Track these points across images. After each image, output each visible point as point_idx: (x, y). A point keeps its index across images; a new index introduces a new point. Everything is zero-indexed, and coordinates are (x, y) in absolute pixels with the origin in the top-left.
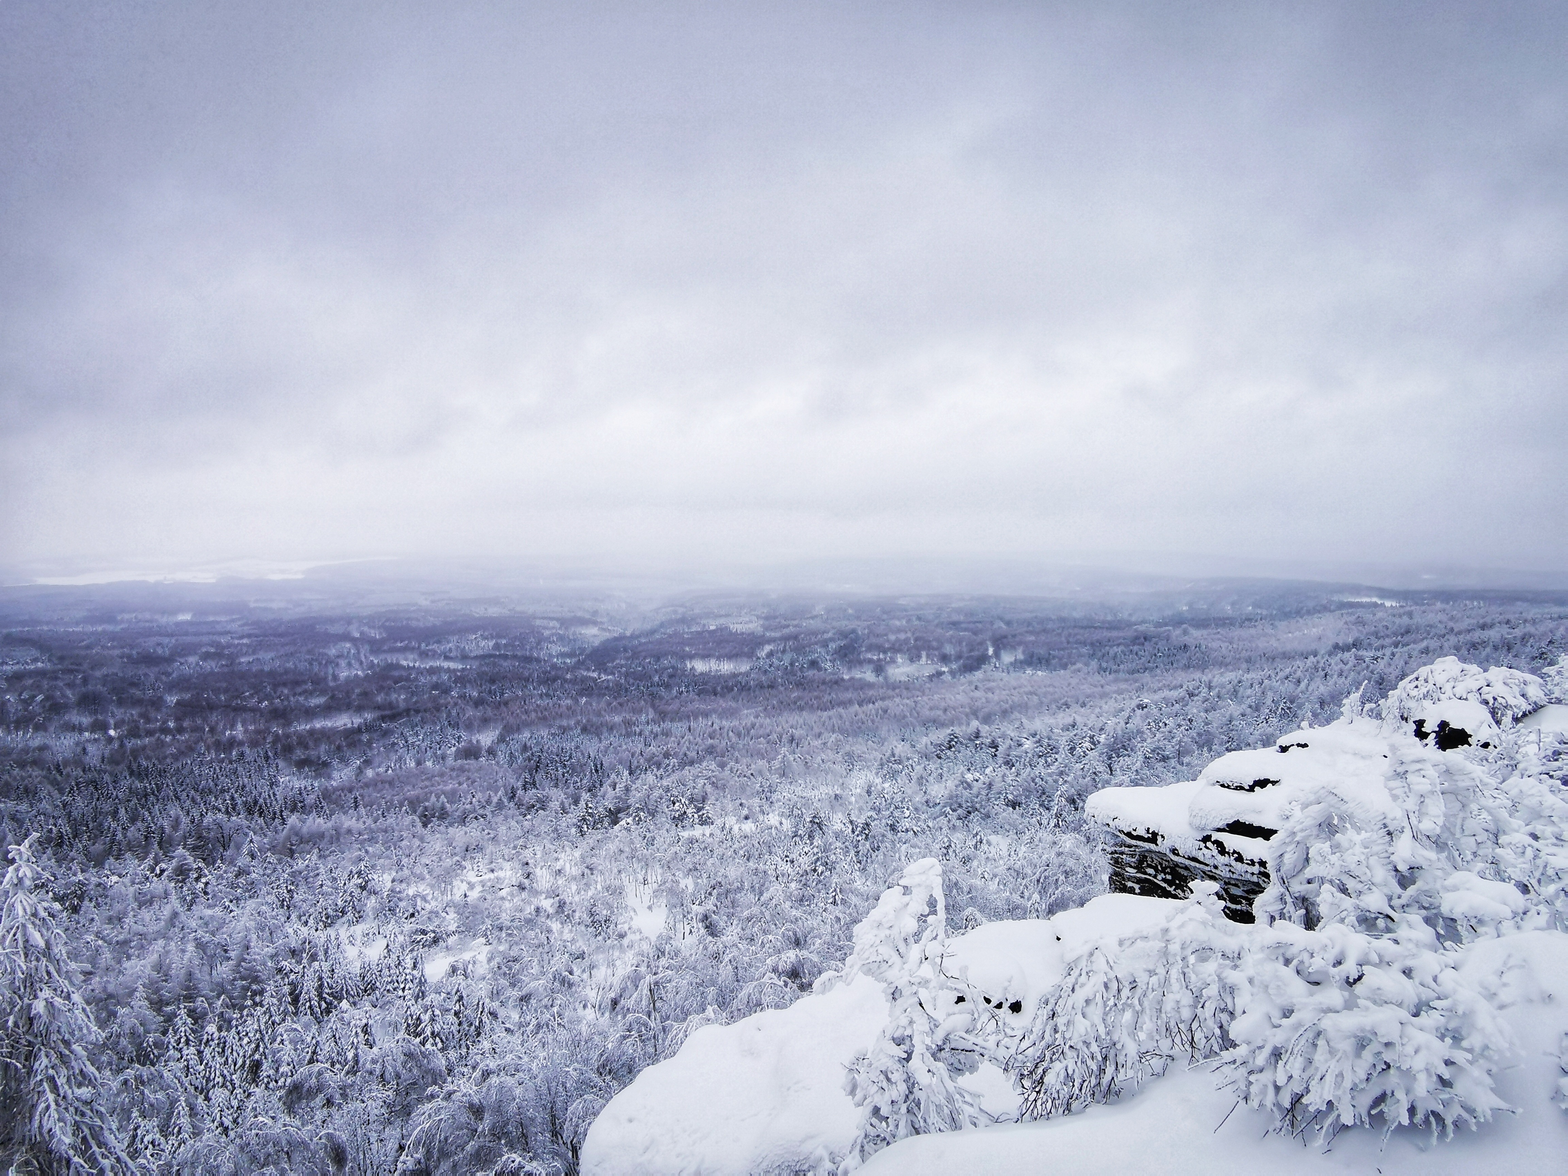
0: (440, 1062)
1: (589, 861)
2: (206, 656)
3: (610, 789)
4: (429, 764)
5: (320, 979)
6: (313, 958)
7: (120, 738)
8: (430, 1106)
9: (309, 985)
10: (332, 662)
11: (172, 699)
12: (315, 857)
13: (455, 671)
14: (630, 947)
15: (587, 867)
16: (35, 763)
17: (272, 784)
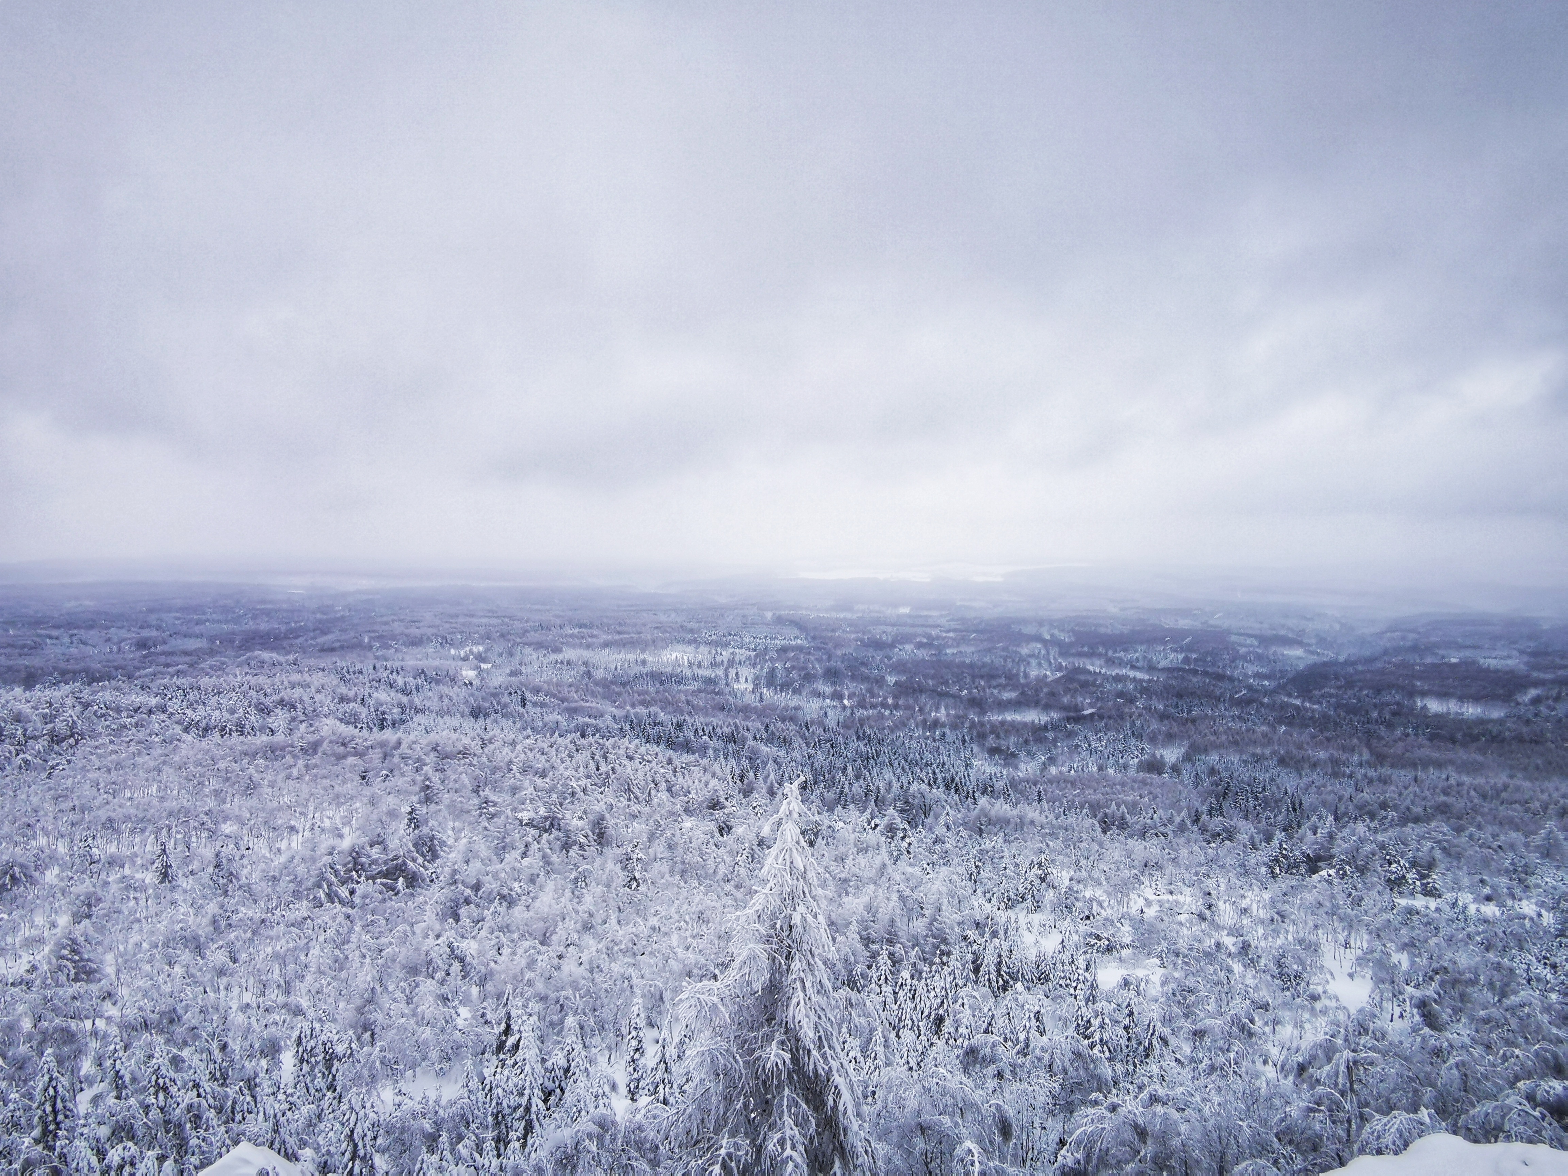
0: (1106, 1071)
1: (1279, 905)
2: (920, 646)
3: (1309, 833)
4: (1111, 771)
5: (1000, 956)
6: (995, 934)
7: (851, 707)
8: (1093, 1111)
9: (989, 960)
10: (1024, 660)
11: (891, 679)
12: (1000, 840)
13: (1141, 681)
14: (1324, 1012)
15: (1278, 913)
16: (792, 719)
17: (967, 765)
